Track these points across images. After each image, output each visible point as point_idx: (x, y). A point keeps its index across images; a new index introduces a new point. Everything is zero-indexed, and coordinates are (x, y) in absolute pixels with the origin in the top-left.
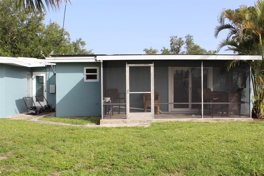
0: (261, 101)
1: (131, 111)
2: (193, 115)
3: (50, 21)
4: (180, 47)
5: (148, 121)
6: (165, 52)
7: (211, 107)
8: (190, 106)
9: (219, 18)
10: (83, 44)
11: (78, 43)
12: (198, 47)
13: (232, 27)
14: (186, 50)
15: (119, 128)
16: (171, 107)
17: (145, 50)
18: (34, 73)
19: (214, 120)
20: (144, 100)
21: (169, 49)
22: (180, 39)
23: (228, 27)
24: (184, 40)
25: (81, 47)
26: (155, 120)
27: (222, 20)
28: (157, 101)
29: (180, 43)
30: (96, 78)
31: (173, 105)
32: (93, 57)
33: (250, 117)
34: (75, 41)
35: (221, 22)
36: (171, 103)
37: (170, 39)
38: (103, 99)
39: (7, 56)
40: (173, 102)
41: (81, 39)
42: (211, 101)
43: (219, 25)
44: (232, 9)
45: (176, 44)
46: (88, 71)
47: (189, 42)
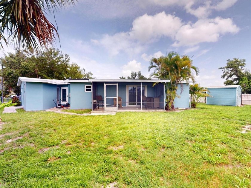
0: (169, 102)
1: (107, 106)
2: (137, 109)
3: (73, 62)
4: (135, 76)
5: (115, 111)
6: (129, 78)
7: (146, 104)
8: (136, 104)
9: (150, 62)
10: (91, 74)
11: (89, 74)
12: (143, 76)
13: (156, 67)
14: (138, 78)
15: (99, 115)
16: (127, 105)
17: (120, 78)
18: (61, 87)
19: (147, 111)
20: (114, 101)
21: (131, 77)
22: (136, 73)
23: (155, 66)
24: (137, 73)
25: (90, 76)
26: (118, 111)
27: (151, 63)
28: (120, 102)
29: (135, 75)
30: (91, 90)
31: (128, 104)
32: (88, 80)
33: (164, 109)
34: (88, 73)
35: (151, 64)
36: (128, 103)
37: (131, 73)
38: (93, 101)
39: (49, 79)
40: (128, 102)
41: (90, 72)
42: (146, 102)
43: (150, 65)
44: (156, 58)
45: (134, 75)
46: (87, 87)
47: (140, 75)
